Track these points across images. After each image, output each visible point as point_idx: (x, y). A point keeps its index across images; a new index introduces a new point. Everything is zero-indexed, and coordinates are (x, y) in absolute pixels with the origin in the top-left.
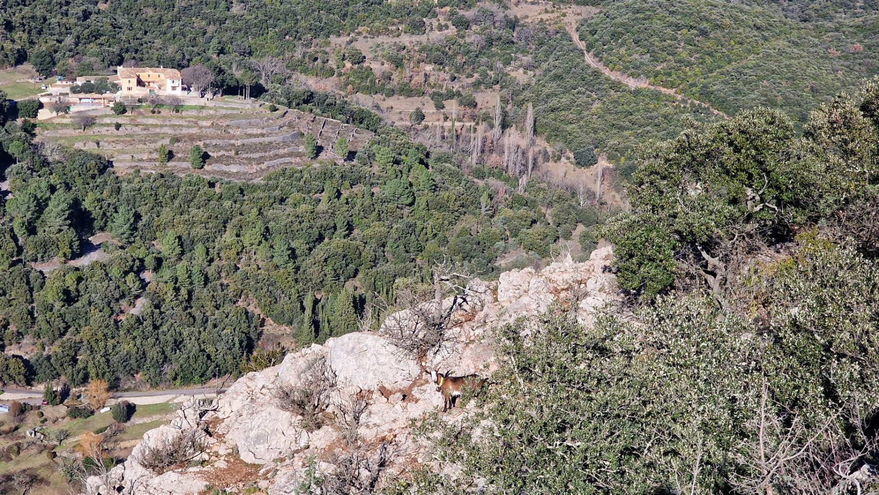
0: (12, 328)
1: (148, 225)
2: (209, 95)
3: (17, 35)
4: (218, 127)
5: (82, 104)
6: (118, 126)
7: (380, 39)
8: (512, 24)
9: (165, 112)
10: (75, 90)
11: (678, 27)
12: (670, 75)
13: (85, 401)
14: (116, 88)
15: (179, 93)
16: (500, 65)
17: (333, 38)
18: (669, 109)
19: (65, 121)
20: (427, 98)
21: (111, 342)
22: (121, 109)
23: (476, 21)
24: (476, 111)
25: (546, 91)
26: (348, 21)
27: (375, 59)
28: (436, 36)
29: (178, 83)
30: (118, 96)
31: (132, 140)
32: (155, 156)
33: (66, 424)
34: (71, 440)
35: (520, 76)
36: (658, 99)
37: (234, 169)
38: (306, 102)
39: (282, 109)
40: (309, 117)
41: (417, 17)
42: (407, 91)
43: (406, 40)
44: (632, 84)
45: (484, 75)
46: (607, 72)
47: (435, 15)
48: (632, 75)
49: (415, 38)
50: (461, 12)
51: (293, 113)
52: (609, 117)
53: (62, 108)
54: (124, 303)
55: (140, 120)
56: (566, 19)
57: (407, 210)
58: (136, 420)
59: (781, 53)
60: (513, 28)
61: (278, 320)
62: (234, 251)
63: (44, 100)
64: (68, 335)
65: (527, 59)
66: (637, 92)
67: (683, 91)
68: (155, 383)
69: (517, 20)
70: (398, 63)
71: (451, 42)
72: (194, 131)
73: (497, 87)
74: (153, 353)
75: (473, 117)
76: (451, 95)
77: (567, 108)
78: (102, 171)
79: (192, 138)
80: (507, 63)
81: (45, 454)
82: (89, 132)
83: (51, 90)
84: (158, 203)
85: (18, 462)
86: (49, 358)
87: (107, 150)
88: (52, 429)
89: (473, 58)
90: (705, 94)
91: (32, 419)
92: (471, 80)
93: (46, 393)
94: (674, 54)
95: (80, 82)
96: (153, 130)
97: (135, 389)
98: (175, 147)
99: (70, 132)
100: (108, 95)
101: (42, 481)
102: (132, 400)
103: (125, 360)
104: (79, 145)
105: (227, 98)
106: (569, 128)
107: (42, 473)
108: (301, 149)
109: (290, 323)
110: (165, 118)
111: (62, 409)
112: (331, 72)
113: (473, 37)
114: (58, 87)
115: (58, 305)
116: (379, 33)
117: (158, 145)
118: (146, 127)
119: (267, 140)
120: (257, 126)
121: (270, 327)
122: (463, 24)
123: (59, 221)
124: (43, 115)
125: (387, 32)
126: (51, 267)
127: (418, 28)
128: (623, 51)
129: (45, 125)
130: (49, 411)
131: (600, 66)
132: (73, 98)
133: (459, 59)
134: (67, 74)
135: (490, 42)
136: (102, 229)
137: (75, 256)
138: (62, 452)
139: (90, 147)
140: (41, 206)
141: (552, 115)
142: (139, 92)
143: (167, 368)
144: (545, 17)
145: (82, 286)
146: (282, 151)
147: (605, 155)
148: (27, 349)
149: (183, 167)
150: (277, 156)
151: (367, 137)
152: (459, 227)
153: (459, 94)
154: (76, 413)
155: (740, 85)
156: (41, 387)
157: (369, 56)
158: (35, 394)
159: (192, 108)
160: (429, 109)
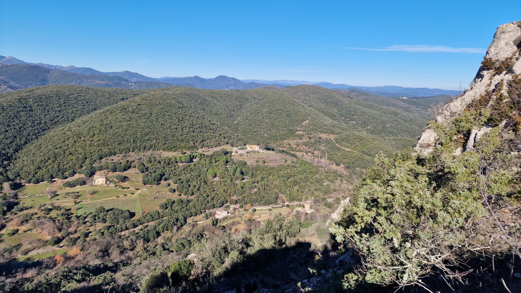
0: (232, 193)
1: (255, 174)
2: (264, 150)
3: (226, 139)
4: (267, 156)
5: (240, 152)
6: (247, 156)
7: (294, 141)
8: (320, 138)
9: (256, 153)
10: (239, 149)
11: (356, 139)
12: (355, 148)
13: (247, 208)
14: (246, 149)
15: (259, 150)
16: (318, 146)
17: (284, 141)
18: (355, 155)
19: (237, 155)
20: (304, 152)
21: (251, 197)
22: (248, 153)
23: (313, 137)
24: (315, 155)
25: (329, 151)
26: (287, 137)
27: (293, 145)
28: (305, 140)
29: (258, 148)
30: (247, 150)
31: (250, 158)
32: (255, 161)
33: (244, 212)
34: (245, 215)
35: (323, 148)
36: (353, 153)
37: (271, 164)
38: (283, 152)
39: (278, 153)
40: (284, 155)
41: (301, 137)
42: (300, 151)
43: (299, 141)
44: (347, 150)
45: (315, 148)
46: (341, 147)
47: (304, 136)
48: (347, 148)
49: (301, 141)
50: (309, 136)
51: (280, 154)
52: (343, 156)
53: (237, 152)
54: (252, 189)
55: (251, 155)
56: (331, 137)
57: (305, 173)
58: (256, 212)
59: (378, 144)
60: (320, 139)
61: (282, 193)
62: (272, 180)
63: (233, 151)
64: (242, 195)
65: (324, 145)
66: (348, 151)
67: (358, 151)
68: (260, 205)
69: (321, 137)
70: (298, 146)
71: (308, 142)
72: (262, 157)
73: (318, 150)
74: (259, 199)
75: (314, 156)
76: (309, 152)
77: (333, 154)
78: (245, 164)
79: (262, 158)
80: (320, 146)
81: (240, 218)
82: (242, 157)
83: (234, 149)
84: (256, 170)
85: (235, 219)
86: (239, 199)
87: (246, 160)
88: (241, 213)
89: (313, 145)
90: (363, 152)
91: (237, 211)
92: (312, 149)
93: (240, 206)
94: (355, 144)
95: (239, 147)
96: (254, 157)
97: (256, 206)
98: (259, 160)
99: (238, 157)
100: (245, 150)
101: (240, 223)
102: (255, 208)
103: (254, 200)
104: (240, 159)
105: (268, 151)
106: (334, 158)
107: (240, 222)
108: (283, 161)
109: (284, 194)
110: (256, 154)
111: (242, 209)
112: (285, 147)
113: (313, 140)
114: (235, 149)
115: (240, 189)
116: (293, 140)
117: (256, 159)
118: (253, 156)
119: (276, 159)
120: (274, 156)
121: (280, 195)
122: (310, 138)
123: (239, 173)
124: (233, 154)
125: (295, 139)
126: (238, 182)
127: (301, 139)
128: (344, 143)
129: (234, 156)
130: (240, 209)
131: (340, 146)
132: (239, 151)
133: (310, 145)
134: (236, 146)
135: (316, 141)
136: (246, 175)
137: (242, 180)
138: (243, 218)
139: (243, 160)
140: (235, 171)
141: (331, 156)
142: (251, 150)
143: (262, 202)
144: (327, 137)
145: (245, 185)
146: (279, 161)
147: (342, 164)
148: (235, 198)
149: (260, 163)
150: (279, 162)
151: (295, 159)
152: (315, 177)
153: (310, 151)
154: (245, 210)
155: (370, 150)
156: (239, 205)
157: (292, 144)
158: (238, 206)
159: (261, 153)
160: (305, 154)
